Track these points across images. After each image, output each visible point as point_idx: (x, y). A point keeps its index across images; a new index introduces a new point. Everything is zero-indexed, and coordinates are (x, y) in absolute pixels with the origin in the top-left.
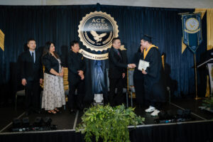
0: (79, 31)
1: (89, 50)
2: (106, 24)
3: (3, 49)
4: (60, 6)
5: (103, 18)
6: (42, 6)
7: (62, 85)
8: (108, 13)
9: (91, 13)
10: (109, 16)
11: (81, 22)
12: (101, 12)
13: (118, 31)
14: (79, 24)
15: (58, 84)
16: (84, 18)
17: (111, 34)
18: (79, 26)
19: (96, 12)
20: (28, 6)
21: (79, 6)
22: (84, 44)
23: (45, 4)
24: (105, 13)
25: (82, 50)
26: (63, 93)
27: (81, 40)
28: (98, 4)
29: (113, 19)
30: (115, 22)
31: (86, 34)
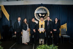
2: (45, 11)
3: (9, 20)
4: (28, 5)
5: (44, 9)
6: (22, 5)
7: (28, 34)
8: (45, 7)
9: (39, 7)
10: (46, 8)
11: (36, 11)
12: (43, 7)
13: (49, 14)
14: (35, 11)
15: (27, 34)
16: (37, 9)
18: (35, 12)
19: (41, 7)
20: (17, 5)
21: (35, 5)
22: (37, 19)
23: (23, 4)
24: (44, 7)
25: (36, 21)
26: (29, 37)
28: (42, 4)
29: (47, 9)
30: (48, 11)
31: (37, 15)
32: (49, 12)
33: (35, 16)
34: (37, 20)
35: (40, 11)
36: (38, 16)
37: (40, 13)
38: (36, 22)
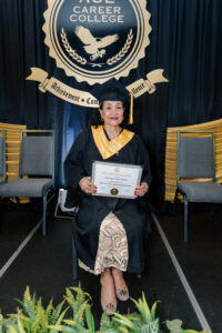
0: (46, 28)
1: (71, 82)
2: (117, 9)
13: (148, 29)
17: (130, 37)
22: (60, 64)
25: (53, 80)
27: (53, 53)
31: (64, 36)
32: (147, 16)
33: (48, 41)
34: (61, 75)
35: (85, 9)
36: (65, 42)
37: (85, 25)
38: (54, 86)
